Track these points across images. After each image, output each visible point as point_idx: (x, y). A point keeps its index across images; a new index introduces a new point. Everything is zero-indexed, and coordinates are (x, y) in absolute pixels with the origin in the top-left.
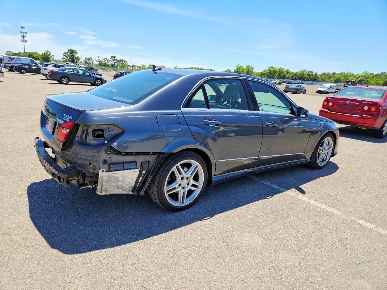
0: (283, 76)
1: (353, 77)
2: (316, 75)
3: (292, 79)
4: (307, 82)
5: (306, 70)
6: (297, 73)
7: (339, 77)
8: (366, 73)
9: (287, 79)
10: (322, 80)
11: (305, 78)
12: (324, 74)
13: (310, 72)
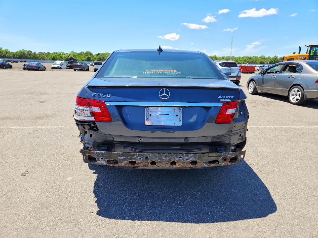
0: (4, 55)
1: (65, 55)
2: (35, 53)
3: (14, 58)
4: (29, 60)
5: (25, 49)
6: (17, 52)
7: (54, 56)
8: (72, 52)
9: (8, 58)
10: (42, 58)
11: (26, 57)
12: (40, 53)
13: (28, 51)
